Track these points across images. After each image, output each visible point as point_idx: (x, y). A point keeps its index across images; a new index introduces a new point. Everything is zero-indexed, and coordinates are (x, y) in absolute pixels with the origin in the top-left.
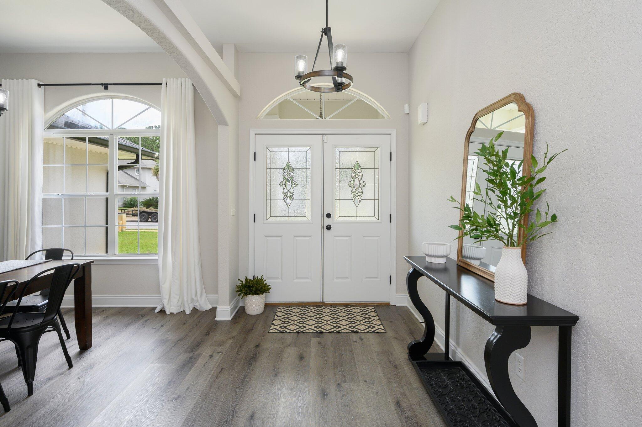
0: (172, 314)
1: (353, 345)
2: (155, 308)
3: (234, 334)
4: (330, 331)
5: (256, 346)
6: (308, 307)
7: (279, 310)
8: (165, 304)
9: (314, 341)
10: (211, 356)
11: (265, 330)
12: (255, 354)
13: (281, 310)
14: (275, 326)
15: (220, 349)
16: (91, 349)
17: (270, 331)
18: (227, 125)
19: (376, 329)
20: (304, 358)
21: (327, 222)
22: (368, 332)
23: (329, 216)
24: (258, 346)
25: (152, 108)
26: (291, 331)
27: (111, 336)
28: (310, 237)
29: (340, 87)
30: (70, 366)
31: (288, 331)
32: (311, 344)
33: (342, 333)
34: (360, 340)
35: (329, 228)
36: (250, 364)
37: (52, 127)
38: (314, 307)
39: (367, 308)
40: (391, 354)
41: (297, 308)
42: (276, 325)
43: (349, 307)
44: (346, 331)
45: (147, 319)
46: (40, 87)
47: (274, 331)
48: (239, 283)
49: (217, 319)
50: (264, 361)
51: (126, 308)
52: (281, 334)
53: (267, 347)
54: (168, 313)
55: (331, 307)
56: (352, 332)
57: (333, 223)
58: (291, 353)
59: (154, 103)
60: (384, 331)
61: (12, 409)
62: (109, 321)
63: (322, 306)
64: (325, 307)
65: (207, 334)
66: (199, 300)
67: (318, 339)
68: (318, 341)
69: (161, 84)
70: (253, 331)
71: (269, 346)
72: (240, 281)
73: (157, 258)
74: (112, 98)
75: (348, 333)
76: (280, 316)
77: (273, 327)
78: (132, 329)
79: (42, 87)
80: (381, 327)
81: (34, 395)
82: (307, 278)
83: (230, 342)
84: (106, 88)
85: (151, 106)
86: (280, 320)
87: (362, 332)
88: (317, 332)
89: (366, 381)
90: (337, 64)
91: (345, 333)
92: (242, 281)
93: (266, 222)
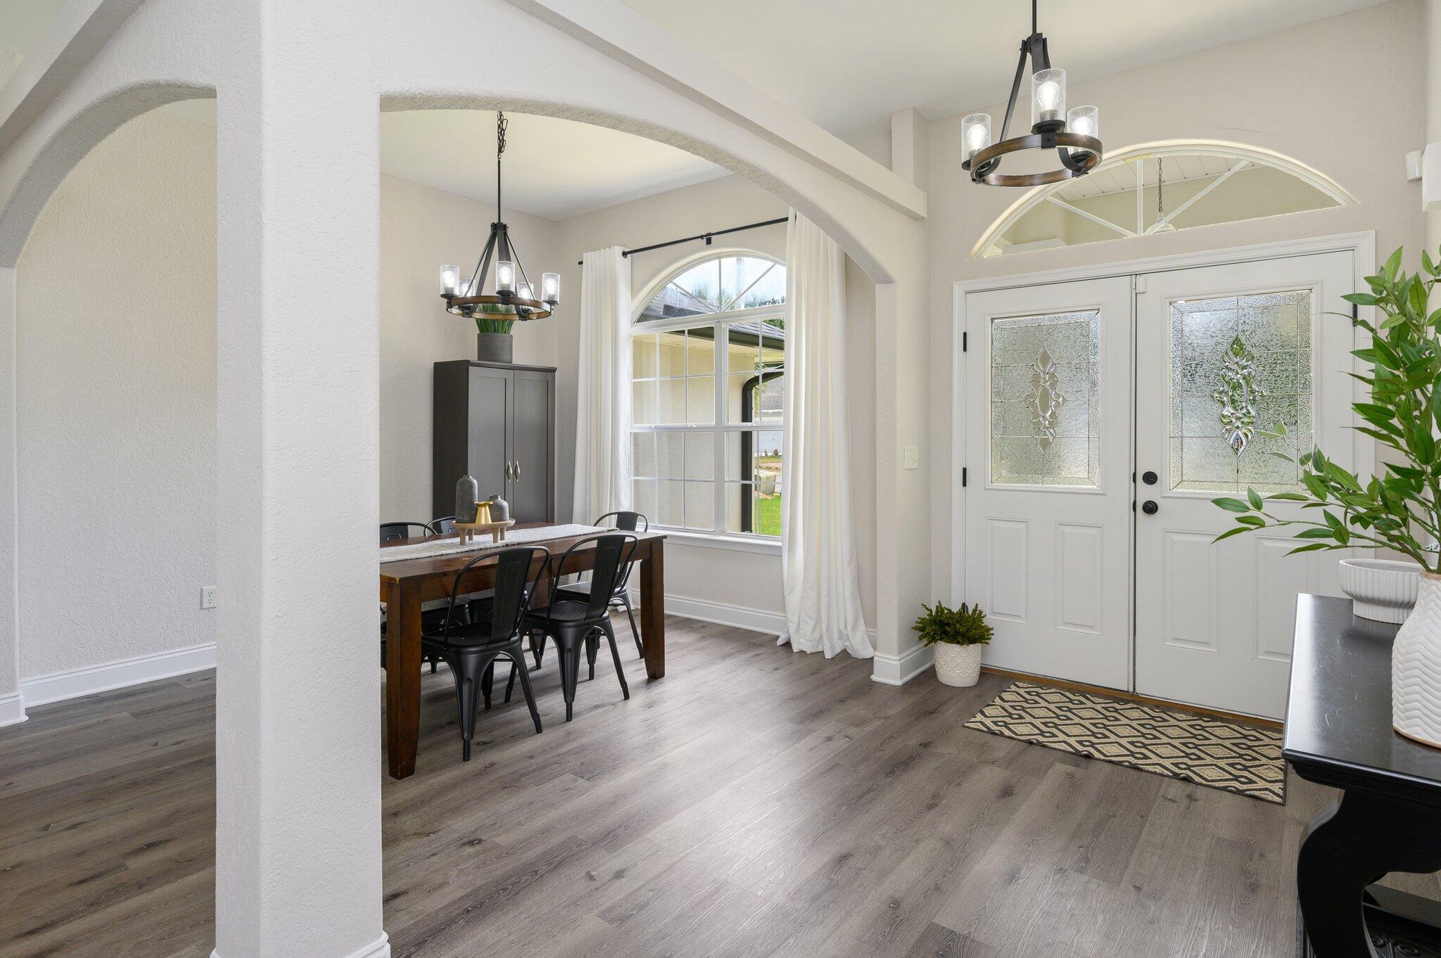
0: (802, 652)
1: (1156, 805)
2: (777, 638)
3: (892, 712)
4: (1114, 759)
5: (920, 745)
6: (1089, 697)
7: (1013, 688)
8: (791, 634)
9: (1060, 768)
10: (829, 739)
11: (959, 719)
12: (912, 758)
13: (1018, 690)
14: (986, 716)
15: (853, 731)
16: (660, 680)
17: (966, 724)
18: (892, 283)
19: (1256, 788)
20: (1012, 794)
21: (1146, 493)
22: (1225, 789)
23: (1150, 478)
24: (926, 745)
25: (777, 266)
26: (1014, 736)
27: (697, 667)
28: (1100, 529)
29: (1081, 164)
30: (627, 696)
31: (1007, 733)
32: (1047, 771)
33: (1145, 771)
34: (1186, 801)
35: (1151, 508)
36: (892, 772)
37: (643, 318)
38: (1106, 699)
39: (1263, 734)
40: (1262, 855)
41: (1060, 693)
42: (988, 715)
43: (1206, 719)
44: (1159, 770)
45: (757, 653)
46: (626, 257)
47: (976, 727)
48: (925, 614)
49: (874, 678)
50: (920, 777)
51: (737, 629)
52: (990, 736)
53: (944, 753)
54: (795, 649)
55: (1152, 710)
56: (1176, 776)
57: (1163, 497)
58: (989, 778)
59: (777, 255)
60: (1279, 800)
61: (545, 731)
62: (703, 644)
63: (1127, 702)
64: (1135, 706)
65: (842, 701)
66: (850, 637)
67: (1071, 769)
68: (1069, 771)
69: (786, 219)
70: (933, 715)
71: (947, 750)
72: (927, 609)
73: (780, 544)
74: (719, 257)
75: (1162, 775)
76: (1008, 701)
77: (979, 717)
78: (729, 663)
79: (629, 256)
80: (1276, 787)
81: (572, 722)
82: (1092, 627)
83: (877, 723)
84: (709, 242)
85: (776, 262)
86: (1003, 708)
87: (1204, 782)
88: (1077, 753)
89: (1138, 889)
90: (1042, 118)
91: (1155, 773)
92: (931, 611)
93: (990, 486)
